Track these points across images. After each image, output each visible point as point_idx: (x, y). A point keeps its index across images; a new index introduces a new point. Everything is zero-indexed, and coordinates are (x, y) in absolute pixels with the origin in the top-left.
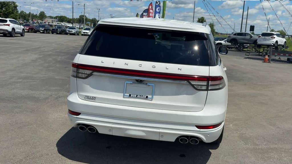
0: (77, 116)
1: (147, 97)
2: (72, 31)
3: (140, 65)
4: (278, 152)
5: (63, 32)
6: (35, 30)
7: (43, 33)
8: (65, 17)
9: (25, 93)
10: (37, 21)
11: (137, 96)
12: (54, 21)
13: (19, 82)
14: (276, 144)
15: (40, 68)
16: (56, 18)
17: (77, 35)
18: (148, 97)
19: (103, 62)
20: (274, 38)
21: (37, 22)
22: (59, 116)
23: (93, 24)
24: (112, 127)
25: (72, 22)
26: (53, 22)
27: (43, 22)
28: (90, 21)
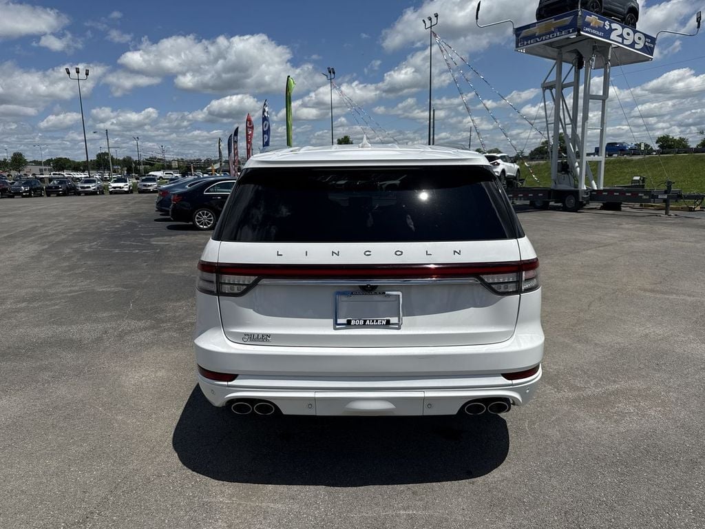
0: (230, 383)
1: (388, 322)
2: (89, 187)
3: (367, 253)
4: (630, 399)
5: (70, 190)
6: (10, 192)
7: (30, 196)
8: (67, 160)
9: (44, 332)
10: (7, 173)
11: (365, 321)
12: (45, 170)
13: (22, 310)
14: (614, 381)
15: (54, 273)
16: (48, 162)
17: (100, 194)
18: (391, 322)
19: (281, 255)
20: (498, 164)
21: (8, 176)
22: (144, 378)
23: (126, 168)
24: (315, 399)
25: (82, 168)
26: (44, 172)
27: (22, 173)
28: (119, 164)
